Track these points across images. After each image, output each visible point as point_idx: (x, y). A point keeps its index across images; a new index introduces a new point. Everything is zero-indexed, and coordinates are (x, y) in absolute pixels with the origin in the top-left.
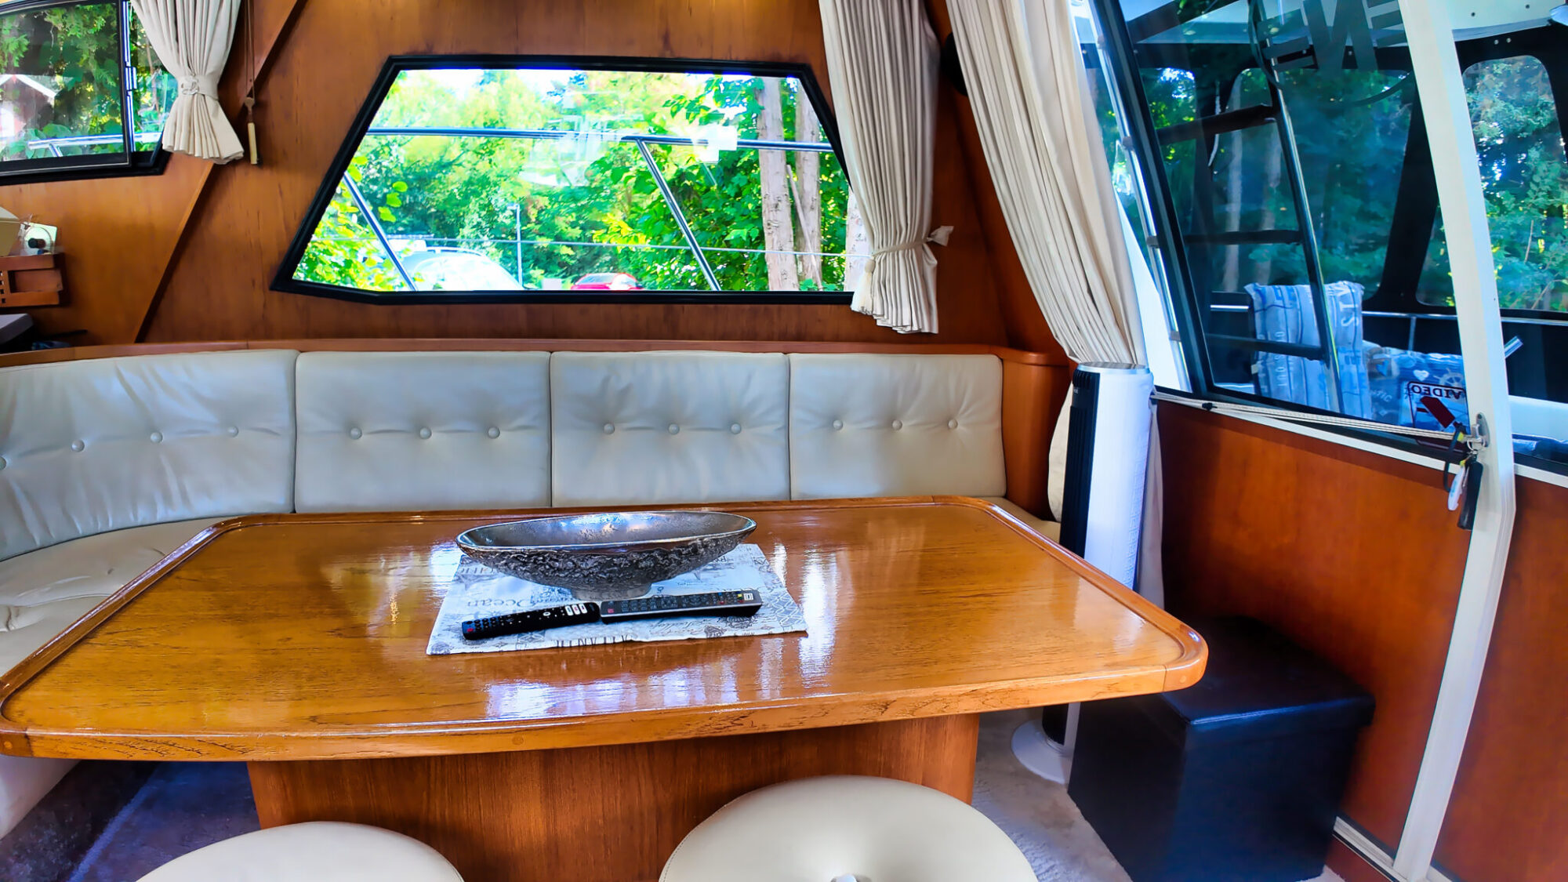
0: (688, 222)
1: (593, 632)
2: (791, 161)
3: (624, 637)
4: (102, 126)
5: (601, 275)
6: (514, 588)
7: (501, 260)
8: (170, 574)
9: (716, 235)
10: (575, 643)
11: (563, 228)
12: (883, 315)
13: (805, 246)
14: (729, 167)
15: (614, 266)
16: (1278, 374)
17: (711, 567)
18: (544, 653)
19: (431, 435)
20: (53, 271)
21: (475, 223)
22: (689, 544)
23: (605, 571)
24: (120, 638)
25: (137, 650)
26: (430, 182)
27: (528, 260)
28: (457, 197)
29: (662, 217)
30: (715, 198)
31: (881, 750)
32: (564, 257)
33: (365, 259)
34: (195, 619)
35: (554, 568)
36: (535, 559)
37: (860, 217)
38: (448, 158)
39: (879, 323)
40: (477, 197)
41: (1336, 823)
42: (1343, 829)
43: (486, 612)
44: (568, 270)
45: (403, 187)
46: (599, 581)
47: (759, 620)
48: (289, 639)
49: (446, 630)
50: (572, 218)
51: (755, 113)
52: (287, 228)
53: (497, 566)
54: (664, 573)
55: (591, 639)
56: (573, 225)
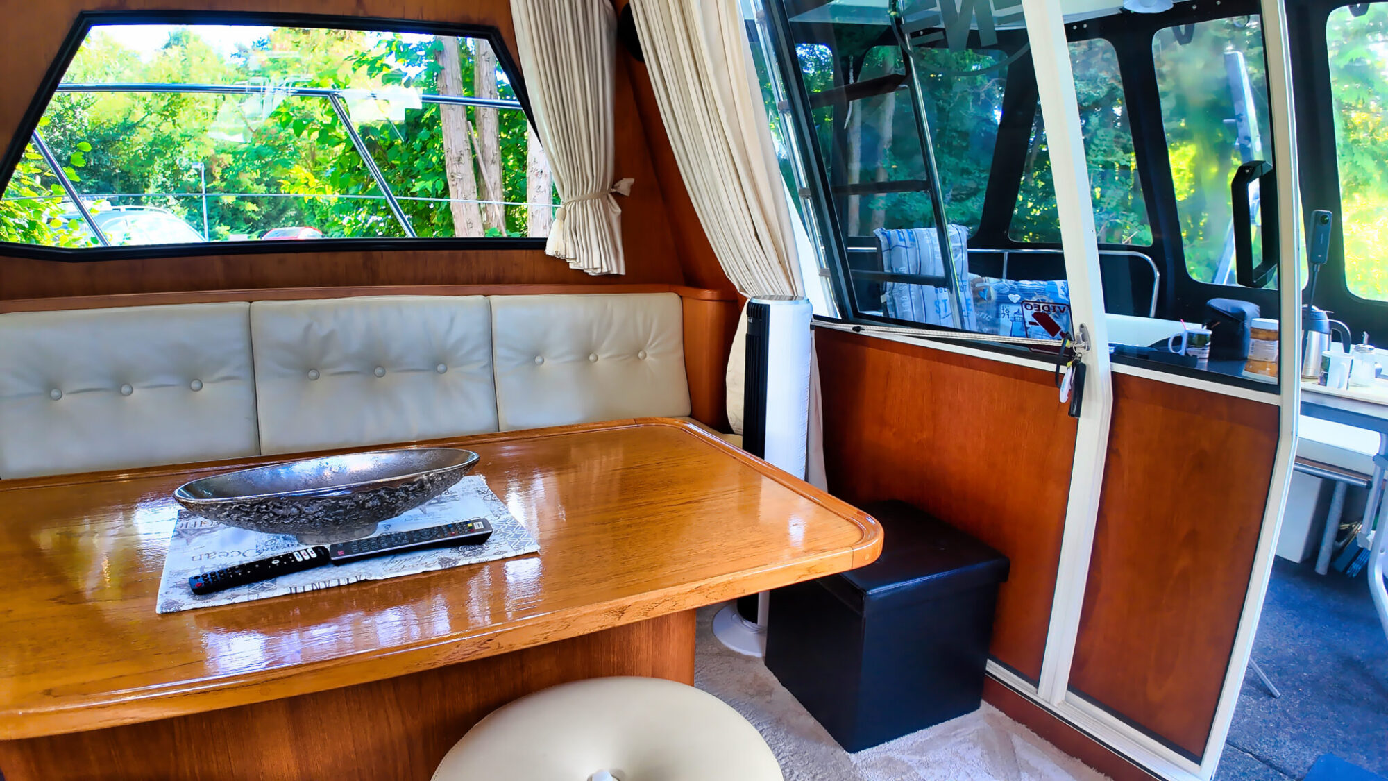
1: (325, 575)
2: (472, 118)
3: (358, 577)
5: (287, 229)
6: (237, 539)
7: (186, 218)
9: (402, 187)
10: (308, 588)
11: (249, 185)
12: (575, 259)
13: (488, 196)
14: (414, 123)
15: (299, 221)
16: (902, 302)
17: (436, 501)
18: (277, 601)
19: (132, 392)
21: (160, 183)
22: (415, 480)
23: (331, 514)
26: (115, 144)
27: (214, 217)
28: (142, 158)
29: (347, 171)
30: (401, 151)
31: (614, 651)
32: (249, 214)
33: (49, 221)
35: (278, 515)
36: (258, 508)
39: (572, 266)
40: (162, 157)
41: (987, 665)
42: (993, 668)
43: (212, 566)
44: (253, 225)
45: (87, 147)
46: (324, 524)
47: (491, 546)
49: (173, 587)
50: (257, 175)
51: (436, 73)
53: (219, 518)
54: (390, 511)
55: (325, 582)
56: (258, 182)
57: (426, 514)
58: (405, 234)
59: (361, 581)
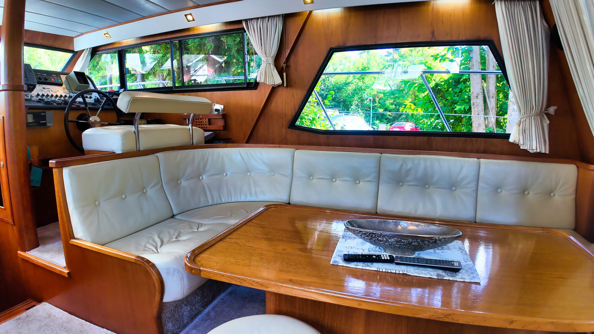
0: (439, 103)
1: (391, 267)
2: (484, 78)
3: (403, 272)
4: (238, 73)
5: (401, 123)
6: (363, 244)
7: (364, 117)
8: (250, 221)
9: (450, 108)
10: (384, 270)
11: (389, 105)
12: (524, 145)
13: (489, 113)
14: (457, 80)
15: (407, 119)
18: (372, 272)
19: (336, 181)
20: (222, 119)
21: (356, 104)
22: (433, 238)
23: (398, 244)
24: (233, 240)
25: (238, 245)
26: (342, 90)
27: (374, 117)
28: (351, 95)
29: (428, 101)
30: (450, 93)
32: (387, 116)
33: (319, 118)
34: (257, 237)
35: (378, 240)
36: (372, 235)
37: (514, 101)
38: (348, 81)
39: (521, 148)
40: (357, 95)
43: (352, 252)
44: (389, 121)
45: (333, 92)
46: (395, 247)
47: (460, 275)
48: (285, 249)
49: (338, 256)
50: (392, 101)
51: (469, 59)
52: (295, 108)
53: (358, 235)
54: (421, 248)
55: (390, 270)
56: (392, 104)
57: (435, 252)
58: (447, 130)
59: (404, 274)
